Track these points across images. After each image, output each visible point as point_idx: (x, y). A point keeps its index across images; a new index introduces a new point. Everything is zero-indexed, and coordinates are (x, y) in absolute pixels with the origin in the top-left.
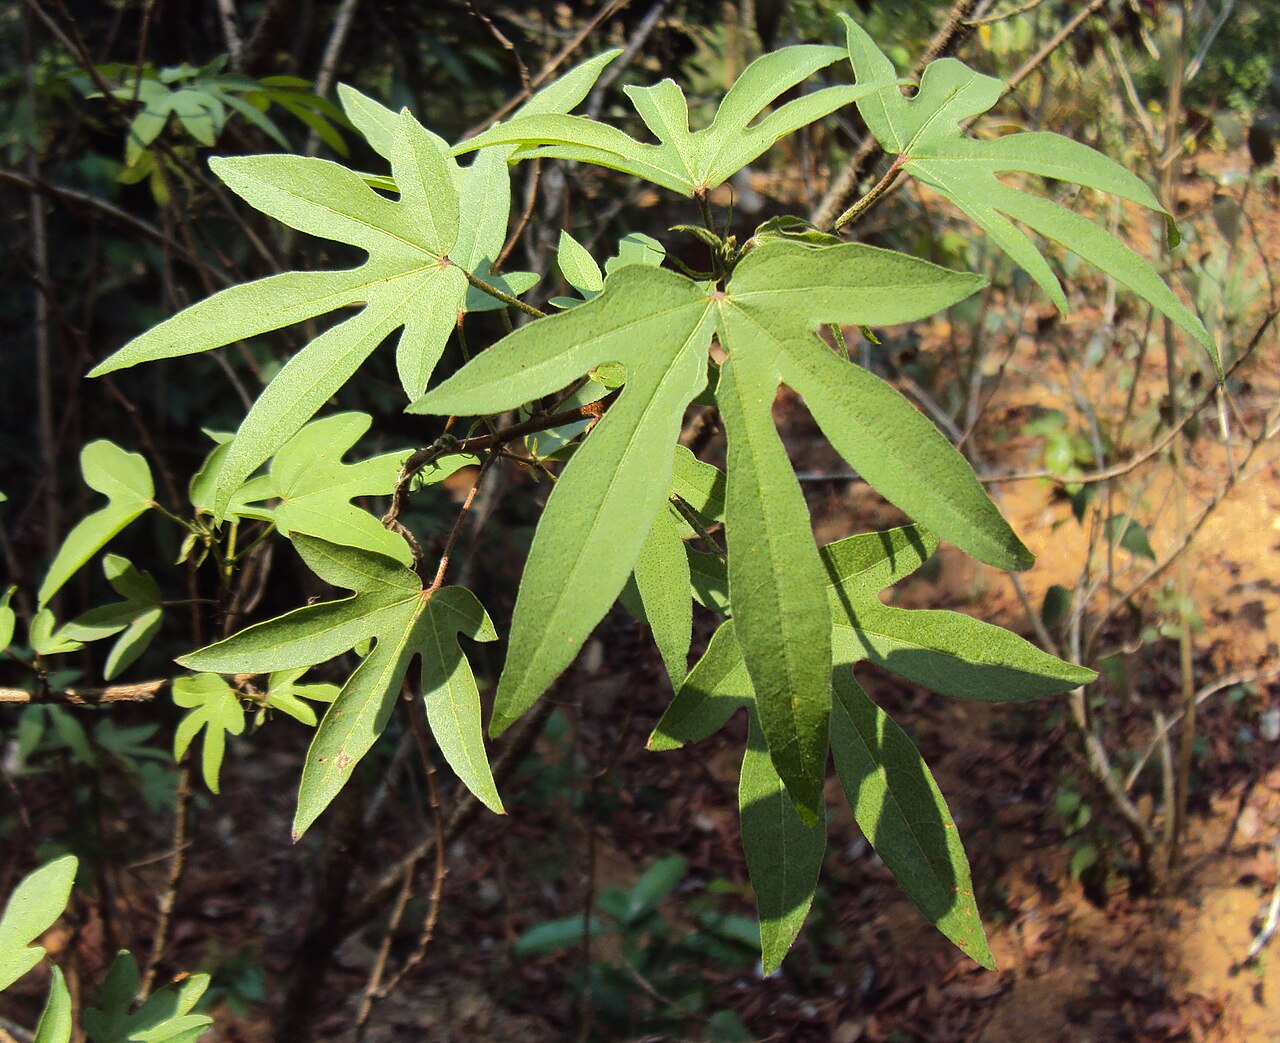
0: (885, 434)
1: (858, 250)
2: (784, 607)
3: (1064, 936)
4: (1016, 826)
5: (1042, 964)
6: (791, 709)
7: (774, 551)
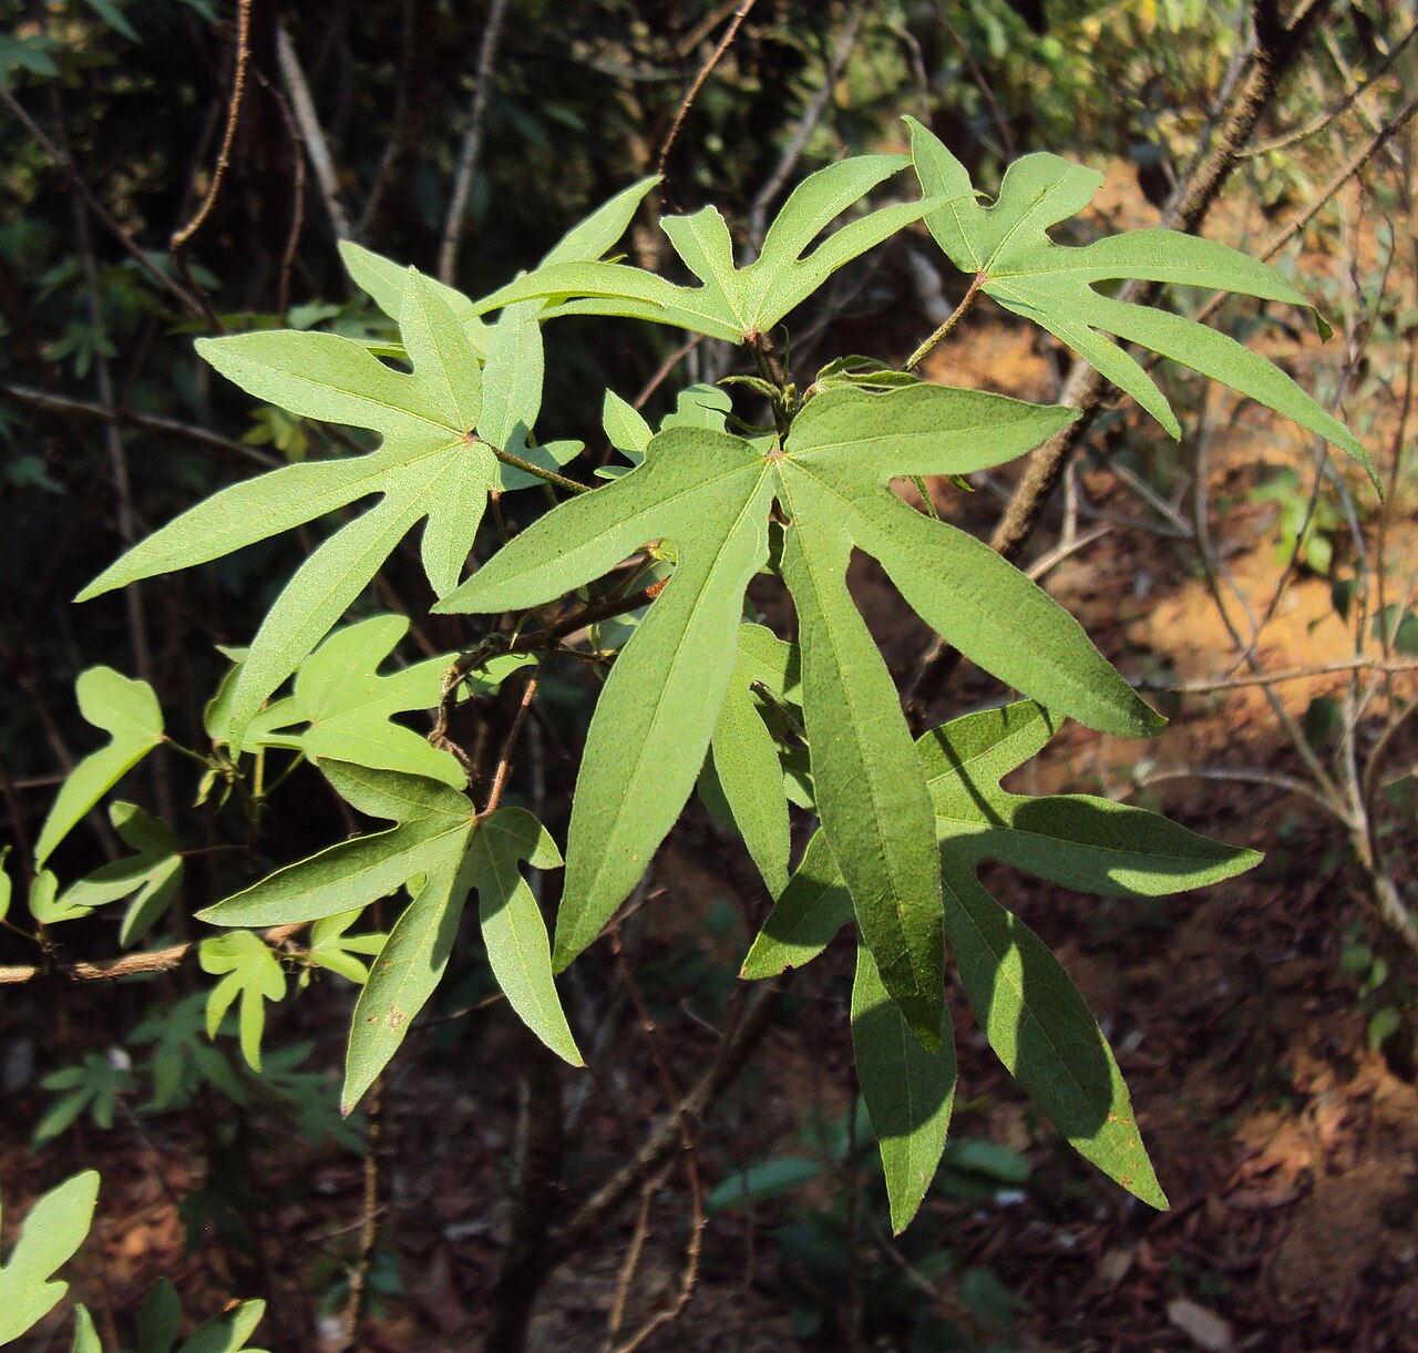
0: (978, 596)
1: (929, 391)
2: (879, 801)
3: (1369, 1120)
4: (1293, 989)
5: (1345, 1158)
6: (897, 918)
7: (862, 738)
